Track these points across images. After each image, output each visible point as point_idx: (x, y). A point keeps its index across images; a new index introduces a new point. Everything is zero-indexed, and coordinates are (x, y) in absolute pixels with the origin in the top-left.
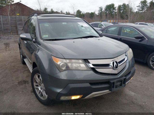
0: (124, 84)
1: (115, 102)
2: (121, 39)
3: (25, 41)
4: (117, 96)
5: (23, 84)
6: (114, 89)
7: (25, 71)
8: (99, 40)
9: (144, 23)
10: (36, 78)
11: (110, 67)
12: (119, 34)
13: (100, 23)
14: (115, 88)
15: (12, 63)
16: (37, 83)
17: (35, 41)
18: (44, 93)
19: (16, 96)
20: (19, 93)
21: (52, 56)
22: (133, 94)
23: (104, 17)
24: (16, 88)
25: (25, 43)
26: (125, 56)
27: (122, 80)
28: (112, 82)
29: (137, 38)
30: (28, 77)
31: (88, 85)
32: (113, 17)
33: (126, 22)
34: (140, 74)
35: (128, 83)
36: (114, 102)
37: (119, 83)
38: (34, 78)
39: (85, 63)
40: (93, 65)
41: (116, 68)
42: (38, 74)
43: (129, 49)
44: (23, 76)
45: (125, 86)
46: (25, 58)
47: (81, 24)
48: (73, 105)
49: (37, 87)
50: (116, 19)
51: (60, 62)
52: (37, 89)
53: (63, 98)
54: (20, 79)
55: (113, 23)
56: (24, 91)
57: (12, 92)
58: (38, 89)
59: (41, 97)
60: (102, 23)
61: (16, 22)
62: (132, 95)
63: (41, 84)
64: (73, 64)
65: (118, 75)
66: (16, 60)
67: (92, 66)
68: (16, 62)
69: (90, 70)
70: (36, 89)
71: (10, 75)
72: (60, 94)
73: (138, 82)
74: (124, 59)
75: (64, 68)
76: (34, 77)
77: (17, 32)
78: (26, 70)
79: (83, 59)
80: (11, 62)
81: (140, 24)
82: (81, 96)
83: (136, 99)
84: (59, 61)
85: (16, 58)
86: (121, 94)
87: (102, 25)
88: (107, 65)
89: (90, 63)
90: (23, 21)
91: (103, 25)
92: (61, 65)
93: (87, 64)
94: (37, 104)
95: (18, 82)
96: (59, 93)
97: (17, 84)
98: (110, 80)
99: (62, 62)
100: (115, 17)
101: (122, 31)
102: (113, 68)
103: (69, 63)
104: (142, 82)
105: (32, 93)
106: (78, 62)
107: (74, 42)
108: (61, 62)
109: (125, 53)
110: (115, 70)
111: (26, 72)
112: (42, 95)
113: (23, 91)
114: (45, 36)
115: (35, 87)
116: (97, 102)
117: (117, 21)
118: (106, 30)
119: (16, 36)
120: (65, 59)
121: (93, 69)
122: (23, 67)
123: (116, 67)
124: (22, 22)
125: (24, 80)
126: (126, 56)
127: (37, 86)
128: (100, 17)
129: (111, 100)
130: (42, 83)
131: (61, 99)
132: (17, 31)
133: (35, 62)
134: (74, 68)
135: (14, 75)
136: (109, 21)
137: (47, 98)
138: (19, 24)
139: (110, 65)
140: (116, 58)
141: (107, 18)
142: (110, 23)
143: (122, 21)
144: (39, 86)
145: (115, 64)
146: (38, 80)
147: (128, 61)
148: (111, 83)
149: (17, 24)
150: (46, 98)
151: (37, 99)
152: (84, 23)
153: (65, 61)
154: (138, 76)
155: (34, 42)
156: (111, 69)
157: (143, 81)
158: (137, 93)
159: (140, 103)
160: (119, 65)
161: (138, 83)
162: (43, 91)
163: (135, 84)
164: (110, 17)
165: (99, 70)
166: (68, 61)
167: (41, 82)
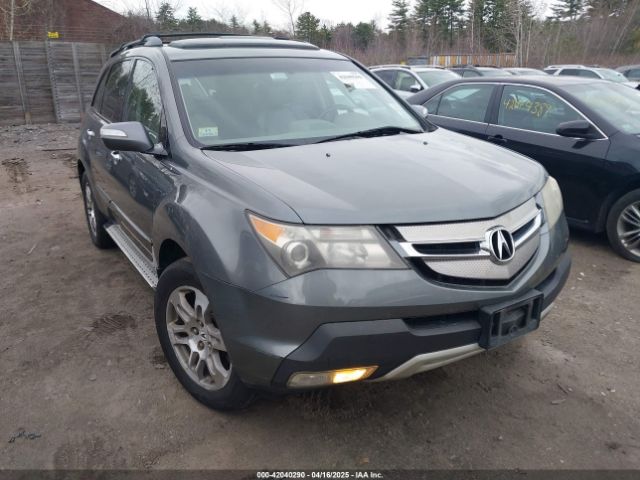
0: (535, 321)
1: (494, 389)
2: (499, 136)
3: (115, 153)
4: (498, 366)
5: (114, 329)
6: (498, 341)
7: (111, 275)
8: (425, 143)
9: (583, 67)
10: (179, 306)
11: (482, 253)
12: (492, 115)
13: (405, 72)
14: (500, 336)
15: (54, 245)
16: (181, 322)
17: (165, 153)
18: (215, 364)
19: (93, 377)
20: (105, 366)
21: (251, 216)
22: (558, 356)
23: (414, 44)
24: (88, 346)
25: (115, 163)
26: (536, 210)
27: (527, 306)
28: (491, 311)
29: (566, 132)
30: (130, 302)
31: (398, 326)
32: (451, 44)
33: (509, 65)
34: (581, 277)
35: (547, 314)
36: (490, 389)
37: (515, 317)
38: (172, 305)
39: (383, 239)
40: (417, 247)
41: (503, 258)
42: (186, 287)
43: (546, 179)
44: (106, 298)
45: (538, 326)
46: (112, 224)
47: (345, 77)
48: (328, 407)
49: (183, 341)
50: (465, 51)
51: (284, 240)
52: (180, 348)
53: (298, 380)
54: (100, 310)
55: (454, 68)
56: (122, 358)
57: (73, 362)
58: (187, 348)
59: (200, 379)
60: (414, 70)
61: (47, 69)
62: (556, 362)
63: (200, 329)
64: (336, 245)
65: (513, 286)
66: (68, 230)
67: (414, 253)
68: (71, 240)
69: (406, 267)
70: (176, 350)
71: (55, 294)
72: (288, 366)
73: (573, 312)
74: (531, 223)
75: (301, 264)
76: (171, 300)
77: (53, 112)
78: (116, 274)
79: (375, 225)
80: (46, 240)
81: (564, 73)
82: (372, 369)
83: (573, 377)
84: (280, 232)
85: (66, 225)
86: (513, 359)
87: (413, 78)
88: (471, 247)
89: (404, 240)
90: (76, 64)
91: (415, 78)
92: (290, 249)
93: (394, 243)
94: (186, 405)
95: (91, 321)
96: (284, 360)
97: (90, 329)
98: (482, 306)
99: (293, 237)
100: (459, 41)
101: (505, 103)
102: (494, 258)
103: (321, 240)
104: (590, 308)
105: (159, 366)
106: (357, 238)
107: (328, 155)
108: (288, 240)
109: (535, 196)
110: (500, 267)
111: (116, 279)
112: (205, 371)
113: (119, 360)
114: (208, 132)
115: (174, 339)
116: (422, 392)
117: (469, 60)
118: (438, 99)
119: (50, 129)
120: (304, 224)
121: (417, 264)
122: (101, 261)
123: (506, 255)
124: (73, 67)
125: (117, 313)
126: (538, 207)
127: (183, 335)
128: (398, 44)
129: (478, 384)
130: (207, 322)
131: (291, 385)
132: (53, 105)
133: (173, 238)
134: (337, 261)
135: (69, 293)
136: (436, 59)
137: (229, 382)
138: (60, 77)
139: (481, 245)
140: (501, 218)
141: (425, 47)
142: (446, 70)
143: (489, 58)
144: (192, 337)
145: (501, 240)
146: (187, 313)
147: (545, 229)
148: (487, 315)
149: (52, 76)
150: (224, 384)
151: (180, 385)
152: (358, 74)
153: (304, 232)
154: (573, 288)
155: (159, 157)
156: (488, 262)
157: (596, 307)
158: (574, 353)
159: (589, 393)
160: (515, 244)
161: (573, 315)
162: (210, 356)
163: (565, 319)
164: (439, 45)
165: (439, 267)
166: (316, 233)
167: (203, 319)
